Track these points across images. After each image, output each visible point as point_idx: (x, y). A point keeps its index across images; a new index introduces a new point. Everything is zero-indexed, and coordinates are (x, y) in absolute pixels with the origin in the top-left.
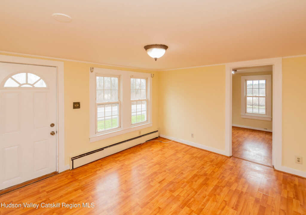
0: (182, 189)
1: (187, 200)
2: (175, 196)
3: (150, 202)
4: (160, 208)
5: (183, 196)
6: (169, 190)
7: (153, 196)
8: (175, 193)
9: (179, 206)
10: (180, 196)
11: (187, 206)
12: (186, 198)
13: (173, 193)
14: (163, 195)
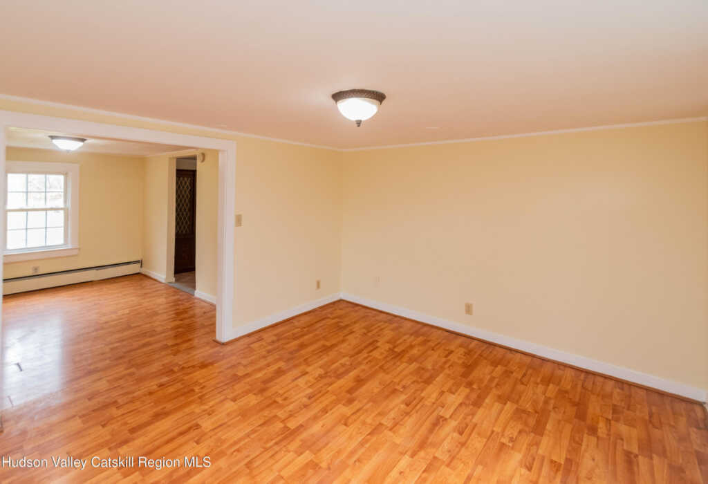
0: (282, 474)
1: (284, 443)
2: (308, 452)
3: (368, 435)
4: (346, 424)
5: (289, 452)
6: (320, 468)
7: (363, 450)
8: (307, 461)
9: (305, 429)
10: (296, 452)
11: (290, 429)
12: (285, 446)
13: (311, 461)
14: (339, 452)
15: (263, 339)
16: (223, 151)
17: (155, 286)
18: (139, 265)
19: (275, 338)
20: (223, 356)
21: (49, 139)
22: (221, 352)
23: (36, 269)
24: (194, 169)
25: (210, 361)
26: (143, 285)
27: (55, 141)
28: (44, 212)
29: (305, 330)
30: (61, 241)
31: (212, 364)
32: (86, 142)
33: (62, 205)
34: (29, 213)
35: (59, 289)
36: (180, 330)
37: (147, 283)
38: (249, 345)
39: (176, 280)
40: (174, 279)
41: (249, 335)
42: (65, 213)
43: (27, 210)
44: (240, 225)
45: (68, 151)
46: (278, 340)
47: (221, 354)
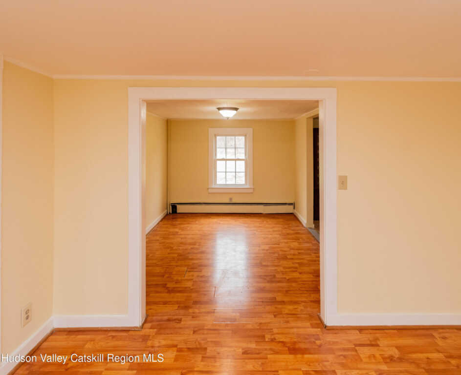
15: (378, 345)
16: (322, 101)
17: (298, 228)
18: (292, 207)
19: (396, 353)
20: (320, 346)
21: (217, 110)
22: (319, 339)
23: (231, 199)
24: (317, 127)
25: (303, 346)
26: (290, 225)
27: (221, 112)
28: (224, 162)
29: (453, 362)
30: (244, 182)
31: (304, 351)
32: (238, 110)
33: (244, 158)
34: (227, 162)
35: (241, 215)
36: (294, 284)
37: (294, 223)
38: (356, 345)
39: (315, 227)
40: (314, 226)
41: (361, 329)
42: (245, 163)
43: (226, 160)
44: (346, 189)
45: (228, 118)
46: (401, 360)
47: (318, 342)
